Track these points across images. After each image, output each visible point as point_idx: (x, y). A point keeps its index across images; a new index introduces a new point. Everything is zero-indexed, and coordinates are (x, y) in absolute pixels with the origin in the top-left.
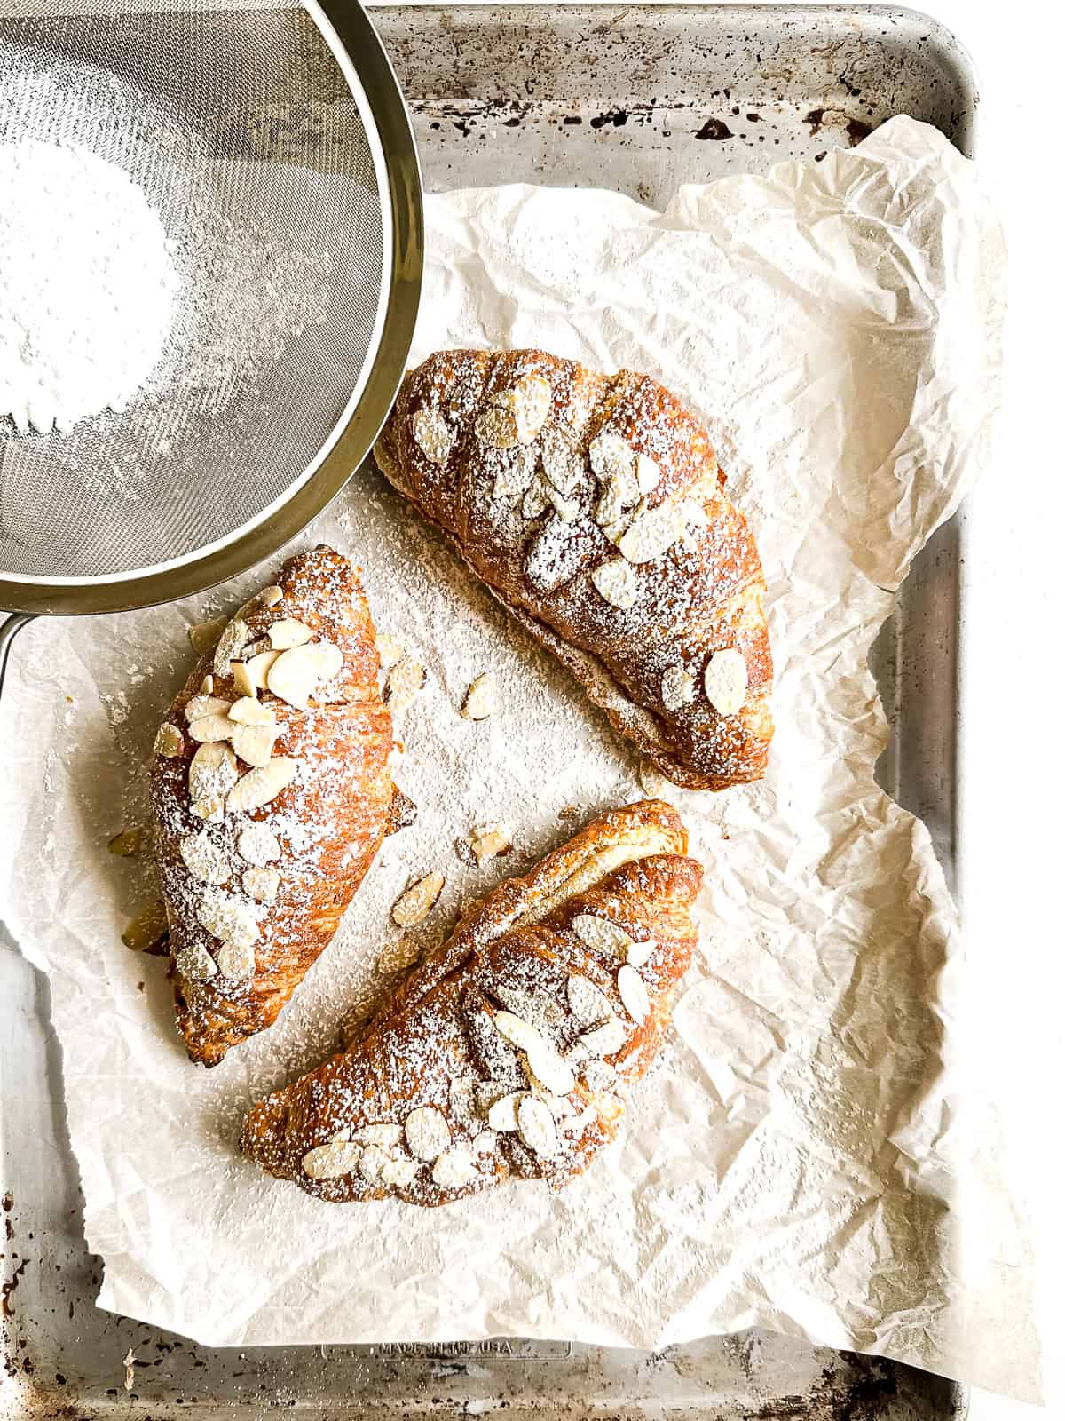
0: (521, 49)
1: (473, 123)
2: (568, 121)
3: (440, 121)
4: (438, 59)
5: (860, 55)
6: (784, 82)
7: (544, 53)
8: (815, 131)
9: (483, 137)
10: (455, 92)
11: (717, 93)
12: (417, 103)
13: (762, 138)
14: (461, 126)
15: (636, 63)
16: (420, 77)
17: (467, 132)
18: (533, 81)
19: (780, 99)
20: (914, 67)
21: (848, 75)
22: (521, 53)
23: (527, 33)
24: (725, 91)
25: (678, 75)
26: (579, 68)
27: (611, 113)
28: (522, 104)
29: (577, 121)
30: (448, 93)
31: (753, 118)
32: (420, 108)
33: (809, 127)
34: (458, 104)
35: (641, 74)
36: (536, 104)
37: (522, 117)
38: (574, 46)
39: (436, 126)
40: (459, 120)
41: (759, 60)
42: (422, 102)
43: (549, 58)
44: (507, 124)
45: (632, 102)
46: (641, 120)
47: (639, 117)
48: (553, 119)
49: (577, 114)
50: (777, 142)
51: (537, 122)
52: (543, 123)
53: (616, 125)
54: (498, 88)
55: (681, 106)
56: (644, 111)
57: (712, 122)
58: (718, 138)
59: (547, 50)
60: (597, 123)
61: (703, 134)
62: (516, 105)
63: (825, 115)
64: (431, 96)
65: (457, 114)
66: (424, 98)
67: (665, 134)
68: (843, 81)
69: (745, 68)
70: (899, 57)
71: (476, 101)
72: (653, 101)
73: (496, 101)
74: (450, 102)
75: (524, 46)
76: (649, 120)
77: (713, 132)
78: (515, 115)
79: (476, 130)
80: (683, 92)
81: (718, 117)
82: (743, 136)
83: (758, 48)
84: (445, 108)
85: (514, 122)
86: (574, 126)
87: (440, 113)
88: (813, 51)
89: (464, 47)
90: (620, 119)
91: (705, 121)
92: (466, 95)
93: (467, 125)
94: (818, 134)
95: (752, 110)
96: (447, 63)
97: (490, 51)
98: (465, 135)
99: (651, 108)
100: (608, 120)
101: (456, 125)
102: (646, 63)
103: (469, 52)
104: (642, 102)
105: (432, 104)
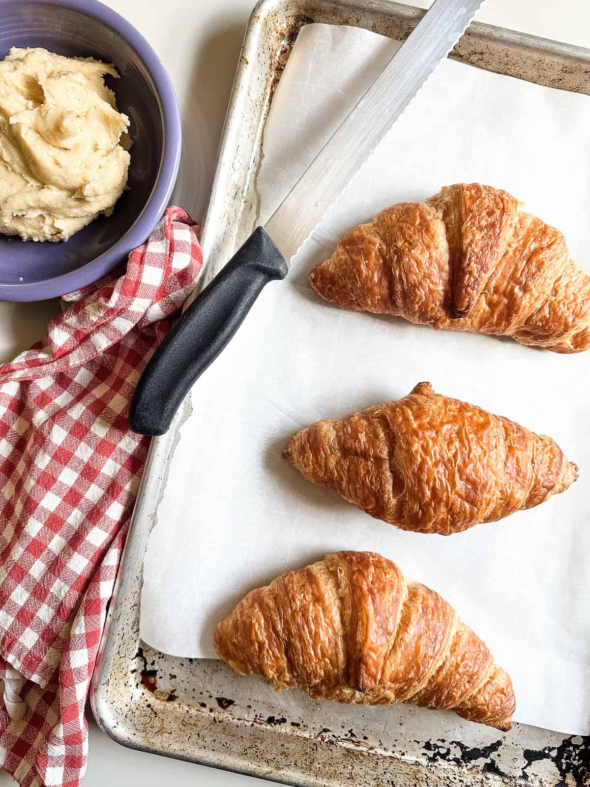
0: (319, 768)
1: (346, 735)
2: (298, 725)
3: (362, 740)
4: (362, 773)
5: (147, 725)
6: (186, 720)
7: (308, 763)
8: (173, 691)
9: (343, 727)
10: (353, 753)
11: (220, 722)
12: (372, 752)
13: (201, 693)
14: (353, 735)
15: (261, 747)
16: (371, 765)
17: (350, 731)
18: (313, 750)
19: (188, 711)
20: (121, 713)
21: (153, 716)
22: (320, 766)
23: (316, 776)
24: (216, 722)
25: (239, 736)
26: (290, 751)
27: (275, 724)
28: (320, 739)
29: (293, 724)
30: (356, 753)
31: (203, 705)
32: (372, 748)
33: (176, 694)
34: (351, 746)
35: (258, 741)
36: (312, 737)
37: (321, 732)
38: (293, 764)
39: (365, 738)
40: (353, 738)
41: (199, 734)
42: (370, 752)
43: (305, 760)
44: (329, 731)
45: (264, 726)
46: (260, 717)
47: (261, 719)
48: (306, 728)
49: (292, 727)
50: (194, 690)
51: (314, 728)
52: (311, 726)
53: (273, 718)
54: (331, 750)
55: (239, 719)
56: (258, 721)
57: (224, 707)
58: (224, 699)
59: (306, 765)
60: (284, 721)
61: (231, 702)
62: (323, 740)
63: (167, 698)
64: (366, 754)
65: (353, 742)
66: (369, 753)
67: (249, 707)
68: (156, 713)
69: (206, 732)
70: (127, 720)
71: (343, 746)
72: (253, 725)
73: (333, 744)
74: (356, 748)
75: (318, 769)
76: (256, 716)
77: (225, 702)
78: (324, 734)
79: (346, 731)
80: (237, 726)
81: (221, 710)
82: (211, 697)
83: (199, 741)
84: (359, 746)
85: (325, 730)
86: (295, 722)
87: (362, 744)
88: (171, 733)
89: (348, 776)
90: (271, 720)
91: (228, 709)
92: (348, 750)
93: (349, 735)
94: (172, 689)
95: (203, 709)
96: (357, 769)
97: (335, 771)
98: (352, 730)
99: (254, 722)
100: (277, 720)
101: (355, 736)
102: (256, 746)
103: (346, 772)
104: (259, 726)
105: (365, 749)
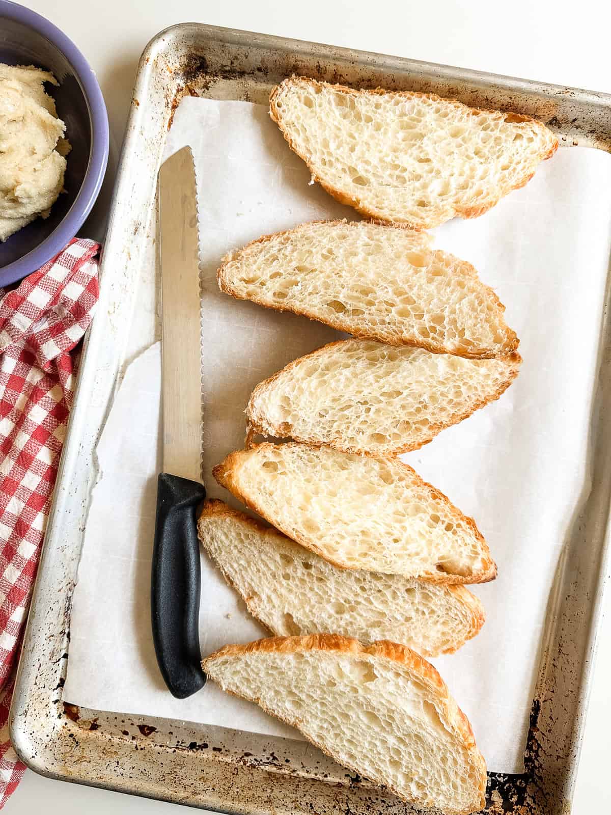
0: (237, 792)
1: (268, 759)
2: (220, 750)
3: (284, 763)
4: (280, 796)
5: (67, 755)
6: (106, 749)
7: (226, 788)
8: (95, 720)
9: (265, 751)
10: (274, 776)
11: (142, 749)
12: (294, 774)
13: (123, 722)
14: (274, 758)
15: (180, 773)
16: (291, 788)
17: (272, 755)
18: (234, 774)
19: (110, 739)
20: (40, 743)
21: (74, 745)
22: (238, 790)
23: (233, 800)
24: (137, 749)
25: (159, 763)
26: (210, 777)
27: (197, 750)
28: (242, 763)
29: (215, 749)
30: (278, 776)
31: (126, 733)
32: (294, 771)
33: (98, 723)
34: (274, 769)
35: (178, 767)
36: (234, 762)
37: (243, 757)
38: (211, 788)
39: (287, 761)
40: (275, 762)
41: (118, 762)
42: (292, 774)
43: (224, 784)
44: (250, 755)
45: (185, 752)
46: (182, 743)
47: (183, 745)
48: (227, 752)
49: (215, 752)
50: (116, 718)
51: (236, 753)
52: (233, 750)
53: (195, 743)
54: (252, 774)
55: (161, 746)
56: (180, 747)
57: (146, 735)
58: (145, 726)
59: (224, 789)
60: (205, 746)
61: (152, 729)
62: (245, 764)
63: (89, 727)
64: (287, 777)
65: (275, 765)
66: (291, 776)
67: (171, 733)
68: (77, 743)
69: (125, 759)
70: (47, 750)
71: (265, 769)
72: (175, 751)
73: (255, 768)
74: (278, 771)
75: (236, 793)
76: (178, 742)
77: (147, 729)
78: (246, 758)
79: (267, 754)
80: (159, 753)
81: (143, 737)
82: (132, 724)
83: (116, 769)
84: (281, 769)
85: (247, 755)
86: (217, 747)
87: (284, 767)
88: (90, 761)
89: (266, 799)
90: (193, 746)
91: (150, 736)
92: (269, 774)
93: (271, 758)
94: (94, 718)
95: (125, 737)
96: (276, 791)
97: (254, 795)
98: (273, 753)
99: (176, 748)
100: (199, 746)
101: (277, 759)
102: (175, 772)
103: (264, 796)
104: (180, 752)
105: (287, 772)
